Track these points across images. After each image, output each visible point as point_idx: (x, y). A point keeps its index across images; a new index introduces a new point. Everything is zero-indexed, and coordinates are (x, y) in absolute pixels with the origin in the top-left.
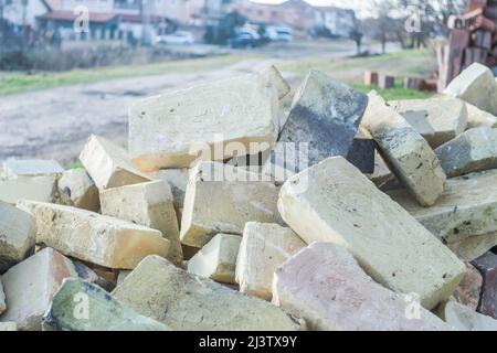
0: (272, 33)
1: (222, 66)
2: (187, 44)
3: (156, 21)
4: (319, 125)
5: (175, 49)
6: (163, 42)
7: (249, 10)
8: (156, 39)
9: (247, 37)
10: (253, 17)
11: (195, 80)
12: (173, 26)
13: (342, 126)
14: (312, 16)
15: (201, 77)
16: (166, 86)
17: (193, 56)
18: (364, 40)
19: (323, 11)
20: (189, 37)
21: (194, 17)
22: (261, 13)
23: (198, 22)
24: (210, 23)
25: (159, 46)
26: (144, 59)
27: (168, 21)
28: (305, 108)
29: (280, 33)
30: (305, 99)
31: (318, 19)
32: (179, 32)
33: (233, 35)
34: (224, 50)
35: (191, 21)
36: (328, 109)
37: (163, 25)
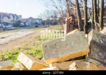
0: (27, 24)
1: (18, 31)
2: (10, 27)
3: (4, 23)
4: (99, 46)
5: (8, 28)
6: (5, 27)
7: (22, 20)
8: (4, 27)
9: (22, 25)
10: (23, 21)
11: (15, 34)
12: (7, 24)
13: (105, 45)
14: (34, 20)
15: (16, 34)
16: (10, 36)
17: (12, 29)
18: (45, 24)
19: (36, 19)
20: (10, 26)
21: (11, 22)
22: (24, 20)
23: (12, 23)
24: (14, 23)
25: (5, 28)
26: (2, 31)
27: (6, 23)
28: (94, 41)
29: (28, 24)
30: (94, 38)
31: (35, 21)
32: (9, 25)
33: (19, 25)
34: (18, 28)
35: (11, 23)
36: (100, 41)
37: (5, 24)
